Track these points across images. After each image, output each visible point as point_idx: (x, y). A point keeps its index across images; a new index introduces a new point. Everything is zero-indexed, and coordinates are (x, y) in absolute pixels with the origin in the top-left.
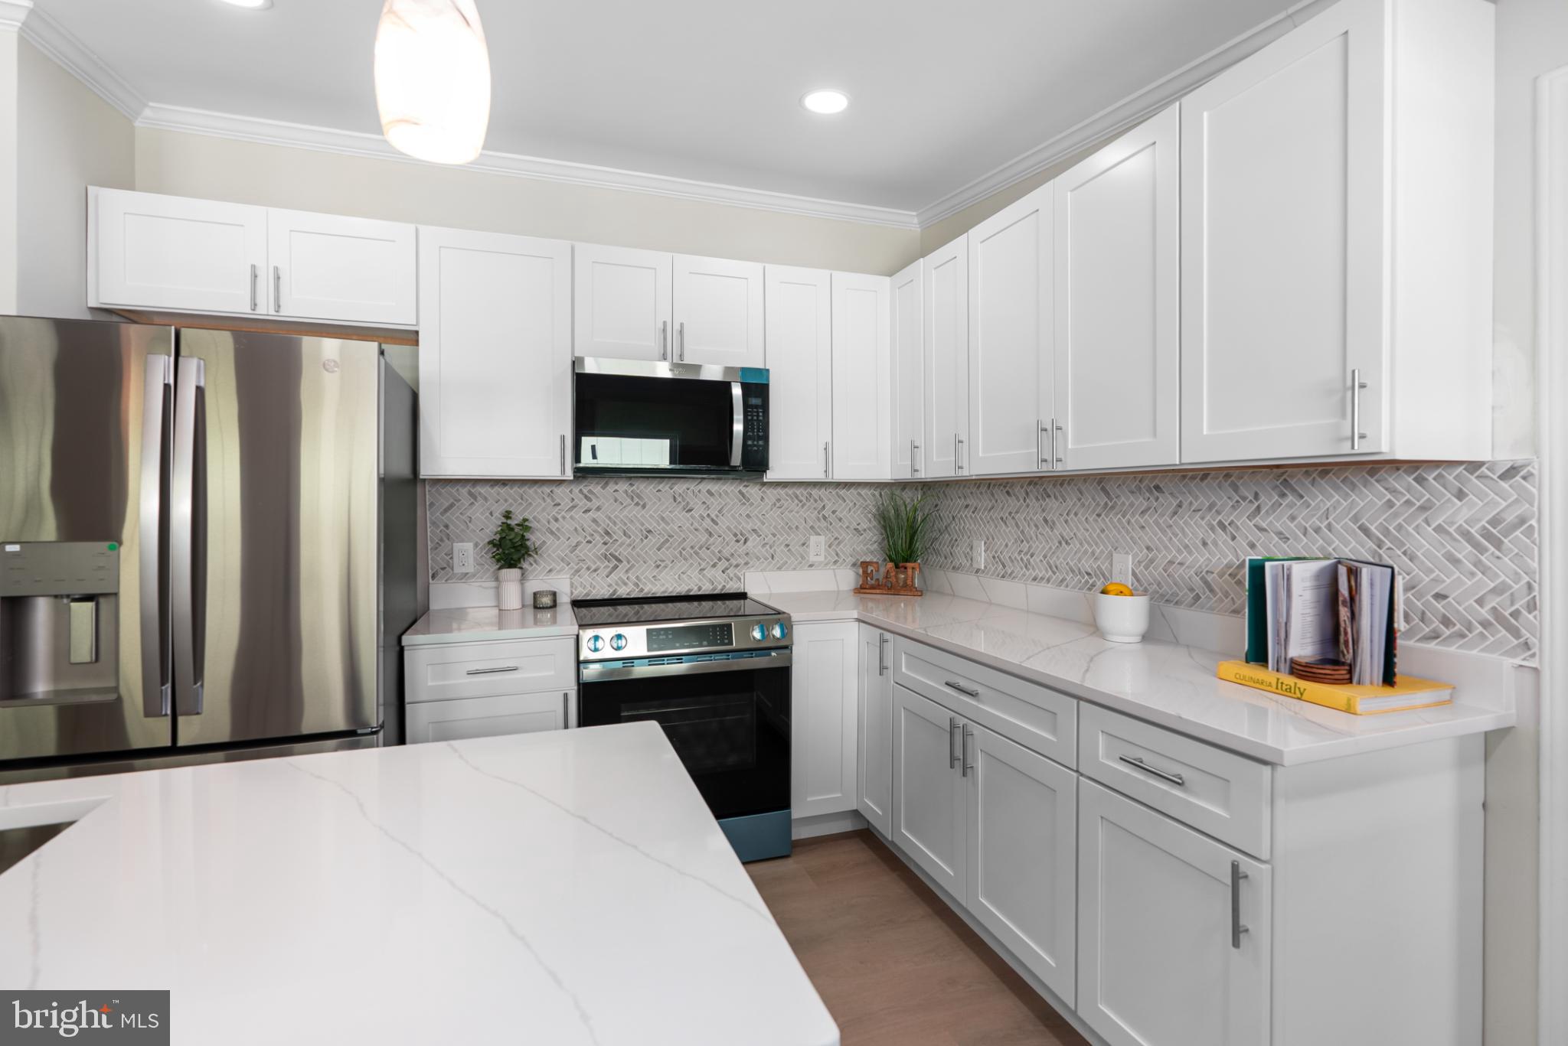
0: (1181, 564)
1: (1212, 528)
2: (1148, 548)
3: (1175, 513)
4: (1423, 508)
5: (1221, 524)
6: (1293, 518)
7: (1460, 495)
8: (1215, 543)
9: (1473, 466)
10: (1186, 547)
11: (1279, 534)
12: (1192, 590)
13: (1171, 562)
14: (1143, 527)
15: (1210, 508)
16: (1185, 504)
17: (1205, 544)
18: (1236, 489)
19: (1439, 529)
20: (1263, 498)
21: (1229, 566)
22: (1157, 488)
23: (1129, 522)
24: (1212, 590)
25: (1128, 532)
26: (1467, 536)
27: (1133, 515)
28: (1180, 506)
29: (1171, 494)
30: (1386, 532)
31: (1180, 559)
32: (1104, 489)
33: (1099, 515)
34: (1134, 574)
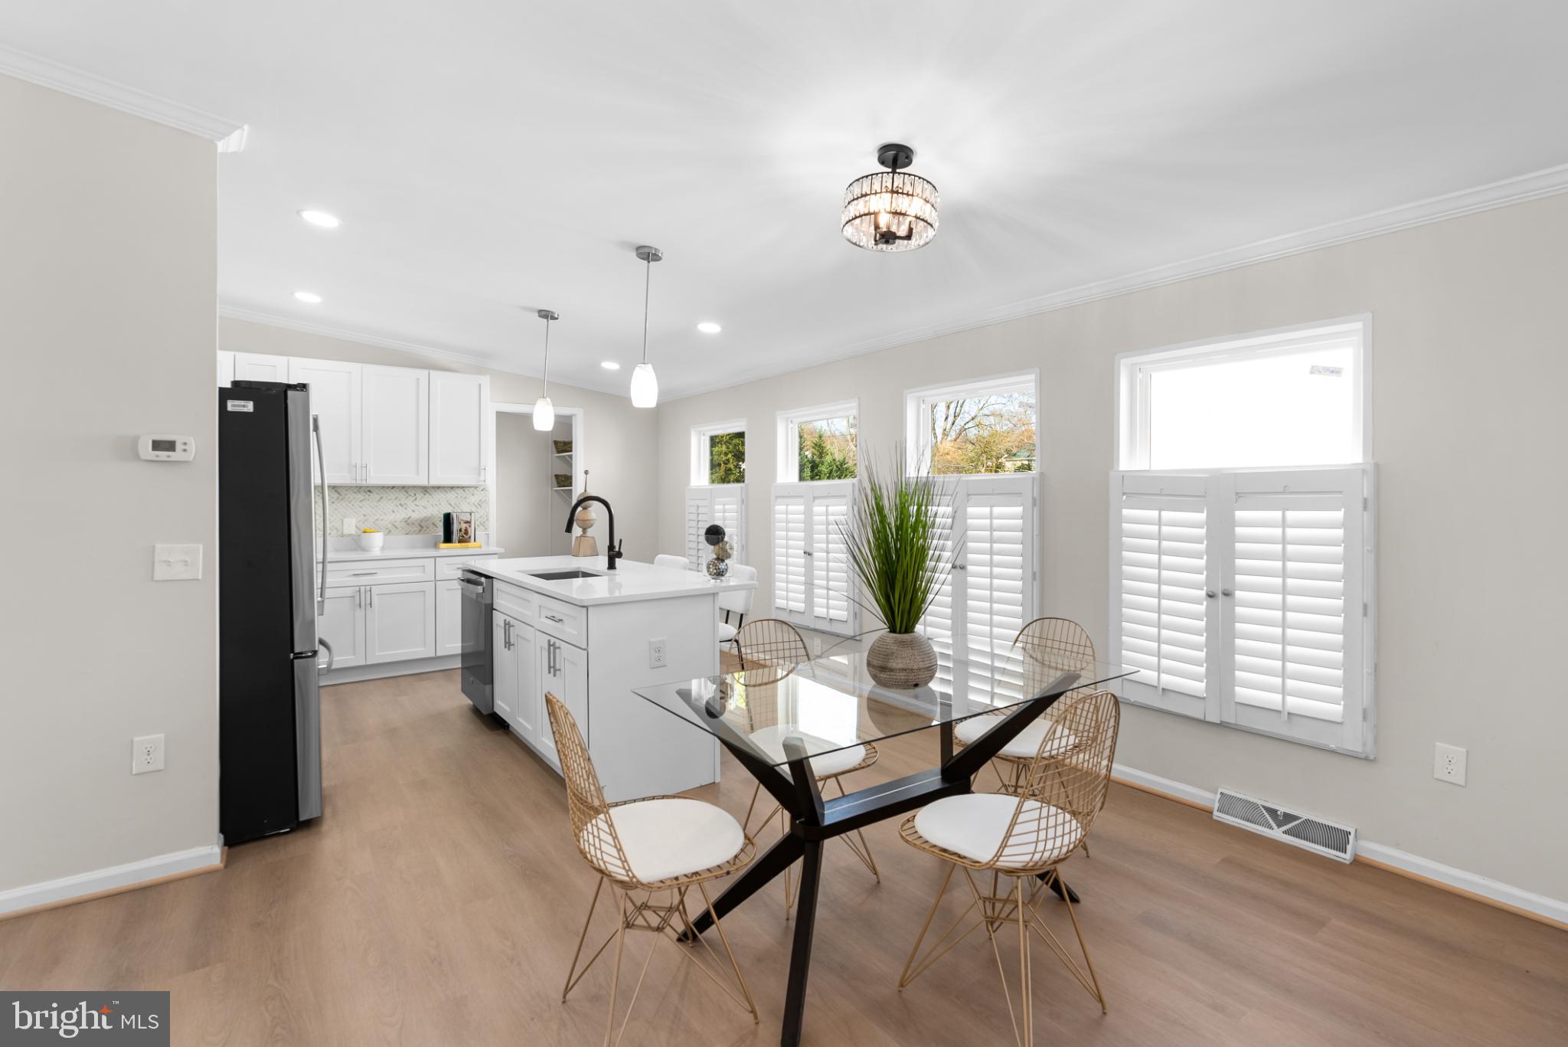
0: (382, 520)
1: (397, 506)
2: (364, 515)
3: (379, 501)
4: (465, 498)
5: (401, 505)
6: (428, 501)
7: (473, 495)
8: (398, 511)
9: (476, 488)
10: (385, 513)
11: (423, 507)
12: (387, 529)
13: (377, 520)
14: (361, 507)
15: (396, 499)
16: (384, 498)
17: (393, 512)
18: (407, 492)
19: (469, 503)
20: (417, 495)
21: (404, 518)
22: (370, 491)
23: (353, 505)
24: (396, 527)
25: (352, 509)
26: (474, 504)
27: (355, 502)
28: (381, 498)
29: (377, 494)
30: (456, 504)
31: (382, 518)
32: (336, 491)
33: (333, 503)
34: (356, 527)
